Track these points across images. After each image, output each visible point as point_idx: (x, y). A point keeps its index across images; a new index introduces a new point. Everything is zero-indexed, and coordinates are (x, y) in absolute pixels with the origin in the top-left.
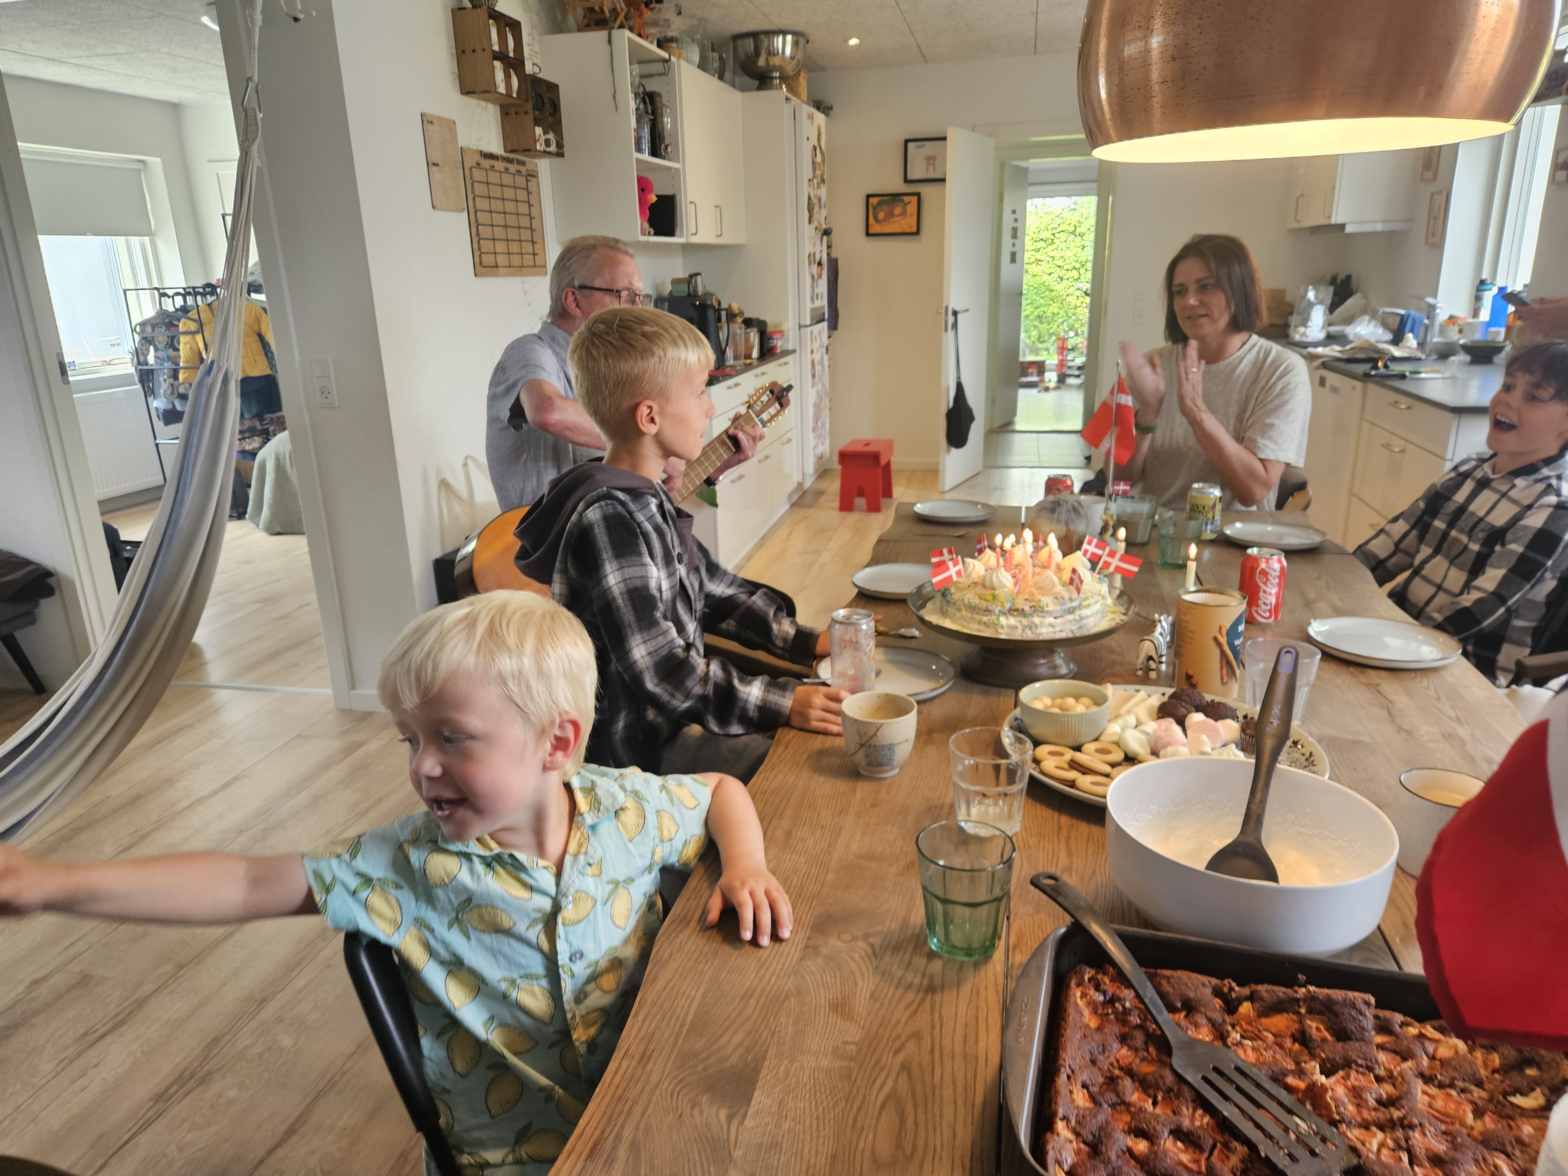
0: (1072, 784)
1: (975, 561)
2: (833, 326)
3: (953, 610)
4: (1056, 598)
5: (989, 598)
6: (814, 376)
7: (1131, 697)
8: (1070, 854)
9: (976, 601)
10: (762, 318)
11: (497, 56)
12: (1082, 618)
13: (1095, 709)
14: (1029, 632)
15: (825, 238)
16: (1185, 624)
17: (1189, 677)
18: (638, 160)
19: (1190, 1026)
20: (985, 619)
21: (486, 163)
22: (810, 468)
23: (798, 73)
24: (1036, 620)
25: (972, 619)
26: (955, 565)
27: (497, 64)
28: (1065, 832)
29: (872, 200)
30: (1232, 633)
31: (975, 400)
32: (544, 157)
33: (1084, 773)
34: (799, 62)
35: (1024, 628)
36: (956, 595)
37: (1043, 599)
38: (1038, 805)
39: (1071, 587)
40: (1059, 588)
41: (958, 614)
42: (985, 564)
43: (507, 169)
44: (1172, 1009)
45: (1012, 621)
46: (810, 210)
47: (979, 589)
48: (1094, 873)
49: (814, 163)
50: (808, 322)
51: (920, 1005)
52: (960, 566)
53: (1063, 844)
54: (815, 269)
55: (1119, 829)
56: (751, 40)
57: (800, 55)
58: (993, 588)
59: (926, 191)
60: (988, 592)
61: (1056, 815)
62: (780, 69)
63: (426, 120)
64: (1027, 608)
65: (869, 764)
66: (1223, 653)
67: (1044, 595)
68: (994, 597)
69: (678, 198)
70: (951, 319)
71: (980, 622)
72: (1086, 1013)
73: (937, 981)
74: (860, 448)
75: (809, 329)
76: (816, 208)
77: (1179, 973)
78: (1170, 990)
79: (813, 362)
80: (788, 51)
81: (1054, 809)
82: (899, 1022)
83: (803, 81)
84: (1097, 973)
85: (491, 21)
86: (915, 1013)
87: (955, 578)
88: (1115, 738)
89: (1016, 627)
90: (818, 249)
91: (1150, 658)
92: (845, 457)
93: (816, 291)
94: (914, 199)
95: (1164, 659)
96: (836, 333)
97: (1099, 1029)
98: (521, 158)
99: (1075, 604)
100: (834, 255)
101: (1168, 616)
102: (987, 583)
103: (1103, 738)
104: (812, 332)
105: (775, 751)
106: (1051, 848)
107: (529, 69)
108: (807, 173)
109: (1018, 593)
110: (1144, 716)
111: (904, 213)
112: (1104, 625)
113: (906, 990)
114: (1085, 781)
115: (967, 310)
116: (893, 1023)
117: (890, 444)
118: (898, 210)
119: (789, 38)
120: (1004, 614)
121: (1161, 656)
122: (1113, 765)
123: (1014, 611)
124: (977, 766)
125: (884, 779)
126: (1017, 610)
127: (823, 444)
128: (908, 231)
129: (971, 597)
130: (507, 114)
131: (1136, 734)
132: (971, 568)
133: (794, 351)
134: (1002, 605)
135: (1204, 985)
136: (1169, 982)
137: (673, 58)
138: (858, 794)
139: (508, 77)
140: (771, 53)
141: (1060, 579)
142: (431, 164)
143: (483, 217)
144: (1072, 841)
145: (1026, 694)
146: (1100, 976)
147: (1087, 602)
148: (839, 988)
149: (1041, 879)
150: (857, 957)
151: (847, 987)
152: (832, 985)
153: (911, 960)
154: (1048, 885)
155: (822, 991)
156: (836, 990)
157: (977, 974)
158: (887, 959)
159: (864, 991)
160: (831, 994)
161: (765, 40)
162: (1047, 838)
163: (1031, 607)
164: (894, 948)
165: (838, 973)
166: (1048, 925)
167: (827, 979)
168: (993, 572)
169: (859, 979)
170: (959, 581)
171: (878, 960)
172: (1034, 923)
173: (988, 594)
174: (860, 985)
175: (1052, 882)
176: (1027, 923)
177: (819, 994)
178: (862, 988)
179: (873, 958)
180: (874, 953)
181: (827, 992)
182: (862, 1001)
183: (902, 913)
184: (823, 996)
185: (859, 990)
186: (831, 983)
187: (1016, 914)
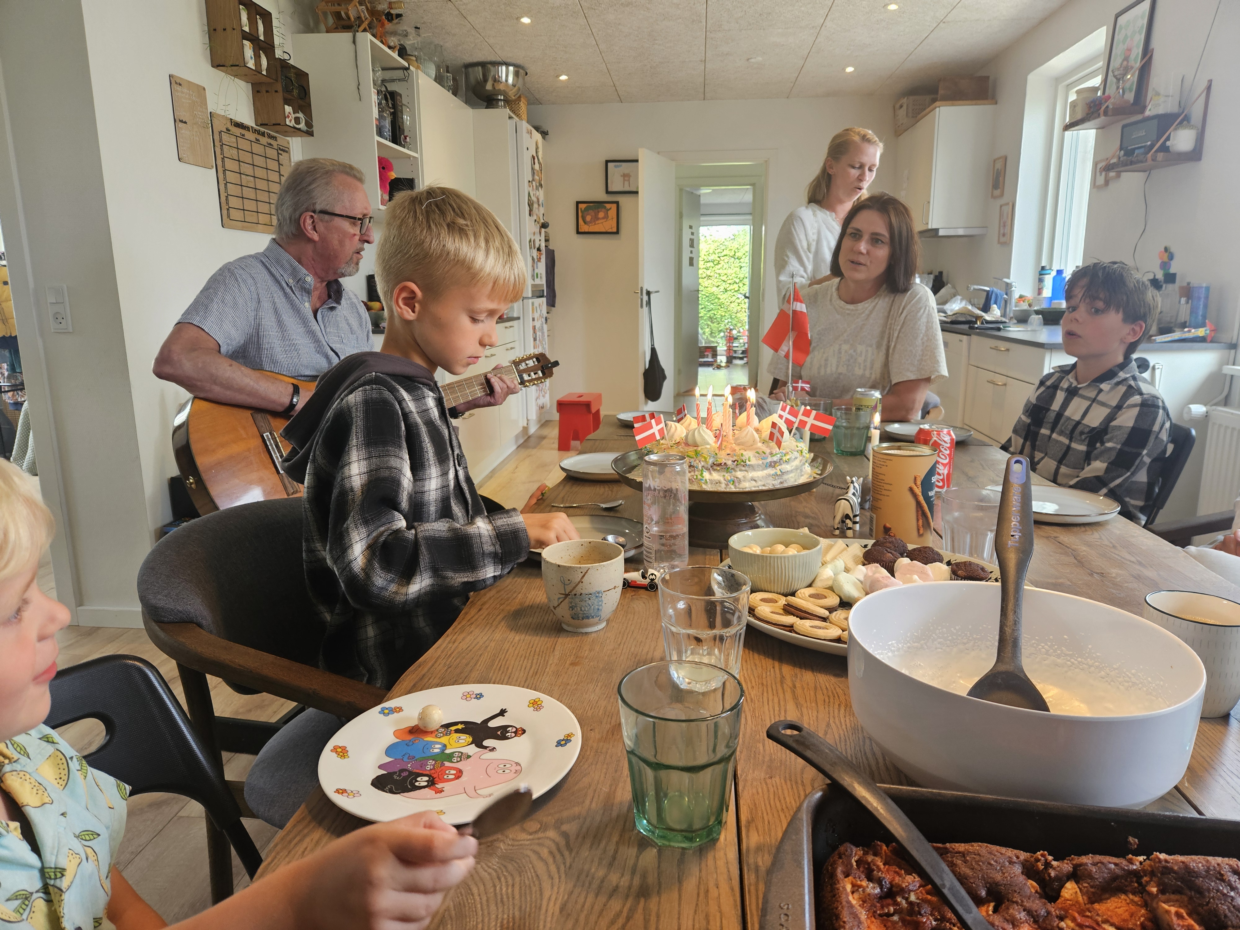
0: (790, 628)
1: (676, 424)
2: (551, 303)
4: (758, 453)
5: (692, 454)
6: (535, 339)
8: (798, 705)
11: (246, 36)
12: (783, 473)
13: (806, 552)
14: (733, 487)
15: (543, 230)
16: (881, 476)
17: (887, 529)
18: (379, 143)
19: (1001, 920)
21: (236, 131)
22: (533, 415)
23: (518, 99)
24: (739, 474)
26: (657, 425)
27: (245, 42)
28: (788, 682)
29: (580, 206)
30: (927, 484)
31: (667, 362)
32: (293, 133)
33: (801, 619)
34: (519, 89)
35: (728, 482)
37: (744, 453)
38: (756, 656)
39: (773, 444)
40: (759, 445)
42: (687, 428)
43: (257, 139)
44: (978, 901)
45: (716, 476)
46: (530, 205)
47: (681, 448)
48: (828, 725)
49: (533, 169)
51: (629, 917)
52: (662, 425)
53: (789, 695)
54: (535, 253)
56: (480, 68)
57: (520, 84)
58: (695, 445)
59: (625, 201)
60: (692, 449)
61: (777, 664)
62: (504, 93)
63: (174, 81)
64: (729, 463)
65: (574, 617)
66: (919, 505)
67: (745, 450)
68: (697, 453)
69: (416, 181)
70: (645, 298)
72: (863, 915)
73: (651, 879)
74: (574, 399)
75: (531, 301)
76: (535, 206)
78: (968, 871)
79: (534, 327)
80: (510, 80)
81: (773, 659)
83: (523, 106)
84: (866, 853)
85: (241, 7)
87: (658, 437)
88: (830, 583)
89: (719, 482)
90: (537, 238)
91: (847, 517)
92: (562, 406)
93: (536, 271)
94: (615, 205)
95: (859, 518)
96: (553, 309)
98: (271, 132)
99: (775, 458)
100: (551, 247)
102: (690, 441)
103: (818, 584)
104: (533, 304)
105: (466, 613)
106: (776, 700)
107: (278, 54)
108: (527, 175)
109: (720, 448)
110: (851, 564)
111: (606, 217)
112: (803, 480)
114: (805, 625)
115: (658, 290)
117: (599, 396)
118: (601, 215)
119: (511, 68)
120: (708, 469)
121: (856, 515)
122: (831, 610)
123: (717, 466)
124: (689, 611)
125: (588, 634)
126: (719, 465)
127: (543, 396)
128: (610, 231)
130: (258, 92)
131: (849, 577)
132: (673, 430)
133: (518, 318)
134: (706, 461)
137: (412, 68)
138: (557, 653)
139: (257, 57)
140: (496, 80)
141: (760, 438)
142: (178, 121)
143: (231, 177)
144: (799, 691)
145: (735, 541)
146: (870, 858)
147: (788, 457)
148: (517, 902)
149: (780, 729)
150: (545, 852)
151: (529, 899)
152: (508, 898)
153: (616, 851)
154: (791, 736)
155: (493, 907)
156: (514, 904)
157: (703, 865)
158: (585, 853)
159: (552, 904)
160: (506, 911)
161: (492, 68)
162: (770, 690)
163: (734, 461)
164: (595, 837)
165: (517, 879)
166: (786, 792)
167: (501, 889)
168: (695, 430)
169: (546, 885)
170: (662, 442)
171: (573, 855)
172: (768, 791)
173: (691, 450)
174: (547, 894)
175: (795, 732)
176: (760, 790)
177: (489, 914)
178: (549, 899)
179: (566, 853)
180: (568, 845)
181: (500, 910)
182: (549, 919)
183: (606, 789)
184: (494, 916)
185: (545, 903)
186: (507, 894)
187: (746, 780)
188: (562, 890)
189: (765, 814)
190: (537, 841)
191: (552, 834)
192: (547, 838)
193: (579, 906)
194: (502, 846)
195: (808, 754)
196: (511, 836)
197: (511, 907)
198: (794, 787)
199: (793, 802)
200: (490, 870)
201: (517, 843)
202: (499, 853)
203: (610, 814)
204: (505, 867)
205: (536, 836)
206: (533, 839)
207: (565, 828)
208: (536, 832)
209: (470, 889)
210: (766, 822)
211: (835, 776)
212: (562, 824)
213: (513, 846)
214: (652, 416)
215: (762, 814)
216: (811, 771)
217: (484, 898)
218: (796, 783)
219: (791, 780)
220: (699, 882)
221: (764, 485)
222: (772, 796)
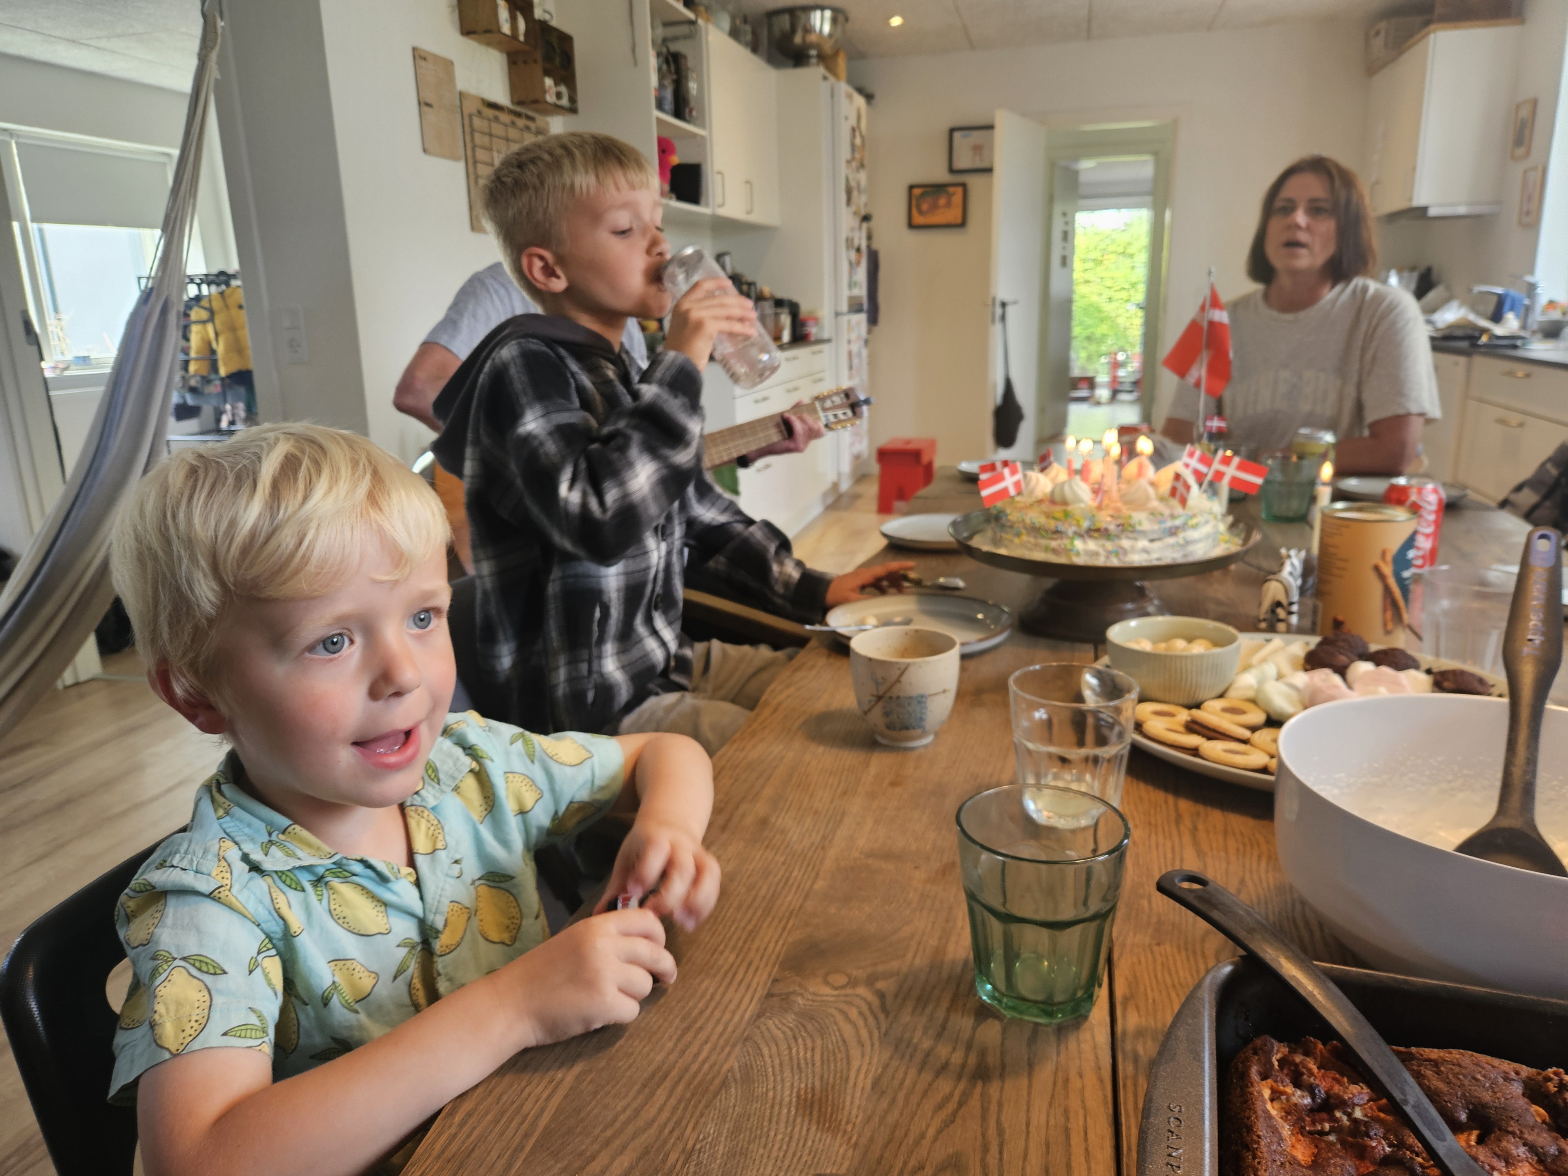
0: (1194, 751)
1: (1039, 474)
2: (873, 320)
3: (1008, 536)
4: (1152, 514)
5: (1060, 515)
6: (850, 368)
7: (1259, 648)
8: (1200, 853)
9: (1041, 520)
10: (795, 298)
12: (1187, 543)
13: (1218, 650)
14: (1115, 560)
15: (864, 224)
16: (1332, 550)
17: (1338, 624)
18: (659, 120)
19: (1496, 1162)
20: (1054, 544)
21: (490, 113)
22: (846, 468)
23: (836, 53)
24: (1126, 543)
25: (1036, 545)
26: (1012, 476)
27: (501, 2)
28: (1187, 821)
29: (914, 191)
30: (1401, 561)
31: (1026, 400)
32: (557, 113)
33: (1209, 739)
34: (837, 41)
35: (1109, 554)
36: (1013, 516)
37: (1134, 515)
39: (1175, 502)
40: (1155, 504)
41: (1016, 540)
42: (1053, 480)
43: (513, 123)
44: (1456, 1127)
45: (1092, 545)
46: (848, 193)
47: (1045, 507)
48: (1242, 880)
49: (852, 144)
50: (844, 307)
51: (961, 1104)
52: (1019, 476)
53: (1187, 839)
54: (853, 255)
55: (1306, 794)
56: (787, 17)
57: (839, 34)
58: (1065, 503)
59: (975, 182)
60: (1059, 509)
62: (818, 46)
63: (418, 56)
64: (1112, 528)
65: (890, 726)
66: (1387, 590)
67: (1134, 510)
68: (1067, 514)
69: (704, 169)
70: (999, 311)
71: (1047, 549)
72: (1286, 1130)
73: (992, 1060)
74: (899, 446)
75: (846, 317)
76: (855, 193)
77: (1455, 1054)
78: (1442, 1086)
79: (850, 354)
80: (827, 29)
81: (1166, 790)
82: (923, 1136)
83: (842, 63)
84: (1292, 1051)
86: (951, 1120)
87: (1012, 492)
88: (1252, 694)
89: (1097, 554)
90: (857, 234)
91: (1279, 604)
92: (884, 455)
93: (855, 282)
94: (960, 190)
95: (1295, 608)
96: (876, 329)
97: (1316, 1164)
98: (531, 113)
99: (1178, 522)
100: (874, 247)
101: (1300, 550)
102: (1057, 497)
103: (1232, 693)
104: (849, 322)
106: (1168, 845)
107: (539, 14)
108: (846, 153)
109: (1099, 507)
110: (1286, 669)
111: (949, 205)
112: (1218, 551)
113: (938, 1074)
114: (1212, 748)
115: (1015, 303)
116: (911, 1140)
117: (932, 444)
118: (942, 202)
120: (1080, 536)
121: (1291, 604)
122: (1253, 727)
123: (1095, 532)
125: (912, 749)
126: (1098, 530)
127: (859, 441)
128: (953, 222)
129: (1035, 517)
130: (514, 63)
131: (1281, 686)
132: (1033, 482)
133: (829, 340)
134: (1078, 525)
135: (1507, 1079)
136: (1438, 1073)
137: (700, 22)
138: (873, 769)
139: (513, 20)
140: (808, 30)
141: (1157, 494)
142: (424, 104)
143: (482, 170)
144: (1201, 835)
145: (1115, 633)
146: (1298, 1058)
147: (1194, 521)
148: (818, 1069)
149: (1176, 881)
150: (854, 1013)
151: (832, 1067)
152: (807, 1064)
153: (946, 1020)
154: (1191, 891)
155: (787, 1074)
156: (813, 1072)
157: (1063, 1047)
158: (906, 1017)
159: (862, 1076)
160: (804, 1080)
161: (802, 16)
162: (1160, 829)
163: (1119, 526)
164: (918, 1000)
165: (819, 1042)
166: (1179, 964)
167: (798, 1052)
168: (1063, 483)
169: (855, 1053)
170: (1018, 499)
171: (890, 1019)
172: (1155, 961)
173: (1057, 510)
174: (855, 1064)
175: (1196, 886)
176: (1143, 960)
177: (782, 1080)
178: (859, 1070)
179: (881, 1016)
180: (884, 1007)
181: (797, 1077)
182: (858, 1094)
183: (933, 942)
184: (788, 1084)
185: (853, 1074)
186: (805, 1059)
187: (1123, 945)
188: (875, 1060)
189: (1149, 991)
190: (843, 999)
191: (862, 991)
192: (857, 995)
193: (896, 1083)
194: (800, 1000)
195: (1216, 915)
196: (811, 989)
197: (810, 1075)
198: (1191, 958)
199: (1189, 977)
200: (784, 1028)
201: (818, 998)
202: (796, 1008)
203: (940, 973)
204: (804, 1026)
205: (843, 992)
206: (838, 996)
207: (881, 985)
208: (843, 987)
209: (760, 1049)
210: (1151, 1001)
211: (1253, 946)
212: (877, 979)
213: (814, 1001)
214: (1005, 464)
215: (1145, 989)
216: (1217, 939)
217: (777, 1062)
218: (1195, 953)
219: (1187, 949)
220: (1057, 1069)
221: (1158, 559)
222: (1159, 968)
